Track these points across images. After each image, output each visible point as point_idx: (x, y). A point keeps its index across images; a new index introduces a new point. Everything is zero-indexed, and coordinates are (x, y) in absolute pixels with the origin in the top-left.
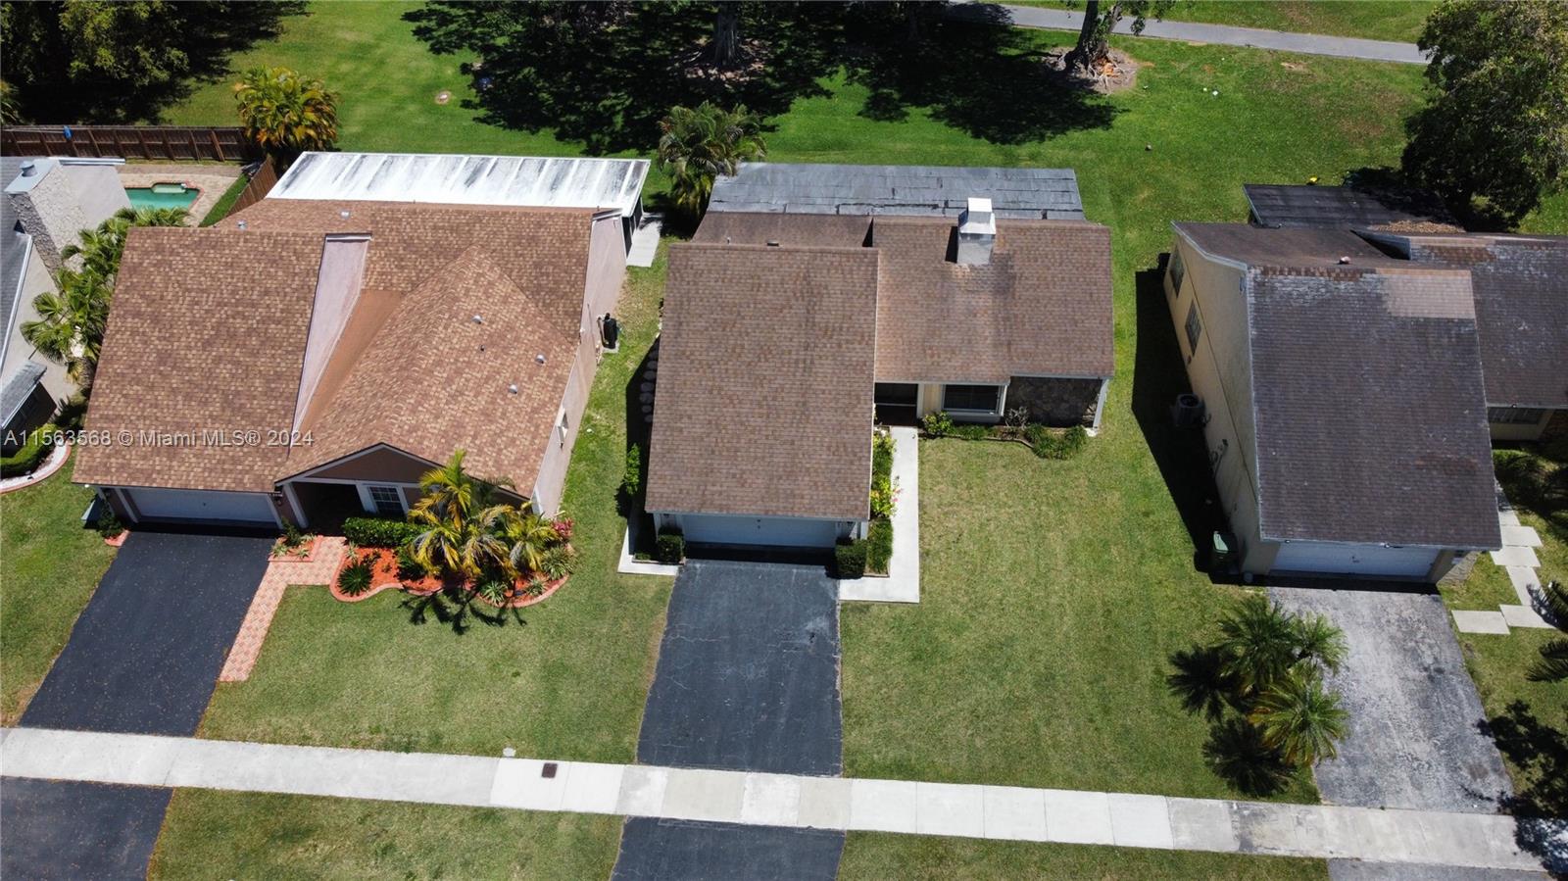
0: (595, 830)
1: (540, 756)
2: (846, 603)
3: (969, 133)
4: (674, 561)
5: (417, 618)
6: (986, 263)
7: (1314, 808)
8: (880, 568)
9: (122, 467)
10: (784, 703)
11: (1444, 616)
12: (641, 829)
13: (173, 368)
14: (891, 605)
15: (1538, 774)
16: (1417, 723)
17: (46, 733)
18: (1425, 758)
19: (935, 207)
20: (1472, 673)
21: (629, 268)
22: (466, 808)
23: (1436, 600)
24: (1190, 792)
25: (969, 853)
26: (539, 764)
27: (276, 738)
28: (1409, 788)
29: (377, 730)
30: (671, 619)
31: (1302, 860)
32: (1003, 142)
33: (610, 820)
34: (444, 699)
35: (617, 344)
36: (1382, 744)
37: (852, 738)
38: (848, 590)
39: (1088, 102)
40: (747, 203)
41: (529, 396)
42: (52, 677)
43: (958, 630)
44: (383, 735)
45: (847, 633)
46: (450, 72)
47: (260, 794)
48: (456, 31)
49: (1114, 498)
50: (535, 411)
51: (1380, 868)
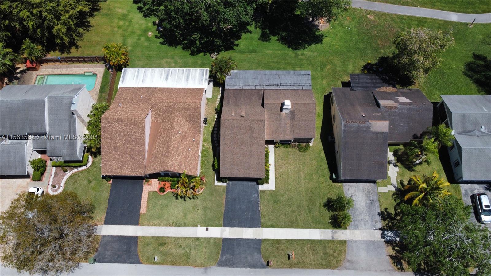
0: (217, 241)
1: (205, 226)
2: (261, 191)
3: (287, 47)
4: (226, 182)
5: (177, 198)
6: (289, 113)
7: (346, 230)
8: (267, 182)
9: (111, 172)
11: (376, 188)
13: (118, 150)
14: (269, 191)
15: (387, 222)
16: (367, 212)
17: (110, 226)
18: (367, 219)
19: (278, 85)
20: (379, 201)
21: (207, 98)
22: (193, 238)
23: (375, 185)
24: (324, 228)
25: (284, 242)
26: (205, 228)
27: (154, 225)
28: (363, 225)
29: (173, 223)
30: (226, 196)
31: (342, 241)
33: (220, 239)
34: (185, 215)
35: (207, 123)
36: (360, 217)
37: (263, 220)
39: (317, 34)
40: (234, 85)
41: (193, 150)
42: (107, 213)
43: (282, 195)
44: (175, 224)
45: (261, 197)
46: (150, 24)
47: (154, 237)
48: (149, 8)
50: (195, 154)
51: (356, 241)
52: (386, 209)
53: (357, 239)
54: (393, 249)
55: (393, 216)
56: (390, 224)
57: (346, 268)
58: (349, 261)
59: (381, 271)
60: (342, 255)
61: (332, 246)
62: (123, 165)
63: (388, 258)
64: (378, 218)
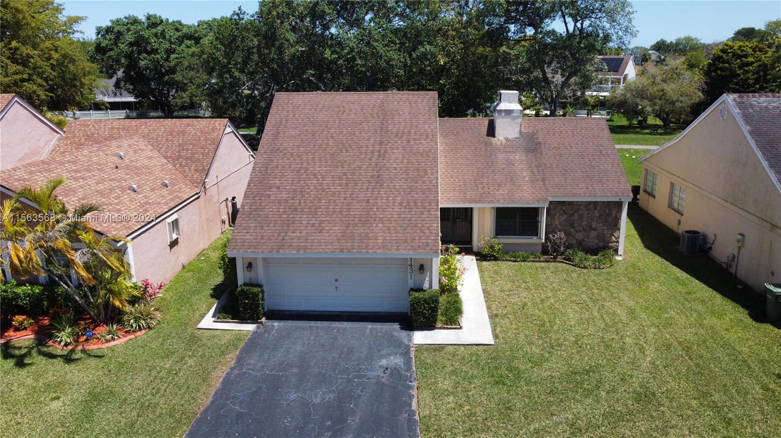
2: (420, 346)
6: (518, 136)
10: (353, 422)
30: (240, 360)
38: (420, 337)
41: (147, 197)
45: (422, 366)
49: (655, 286)
50: (148, 204)
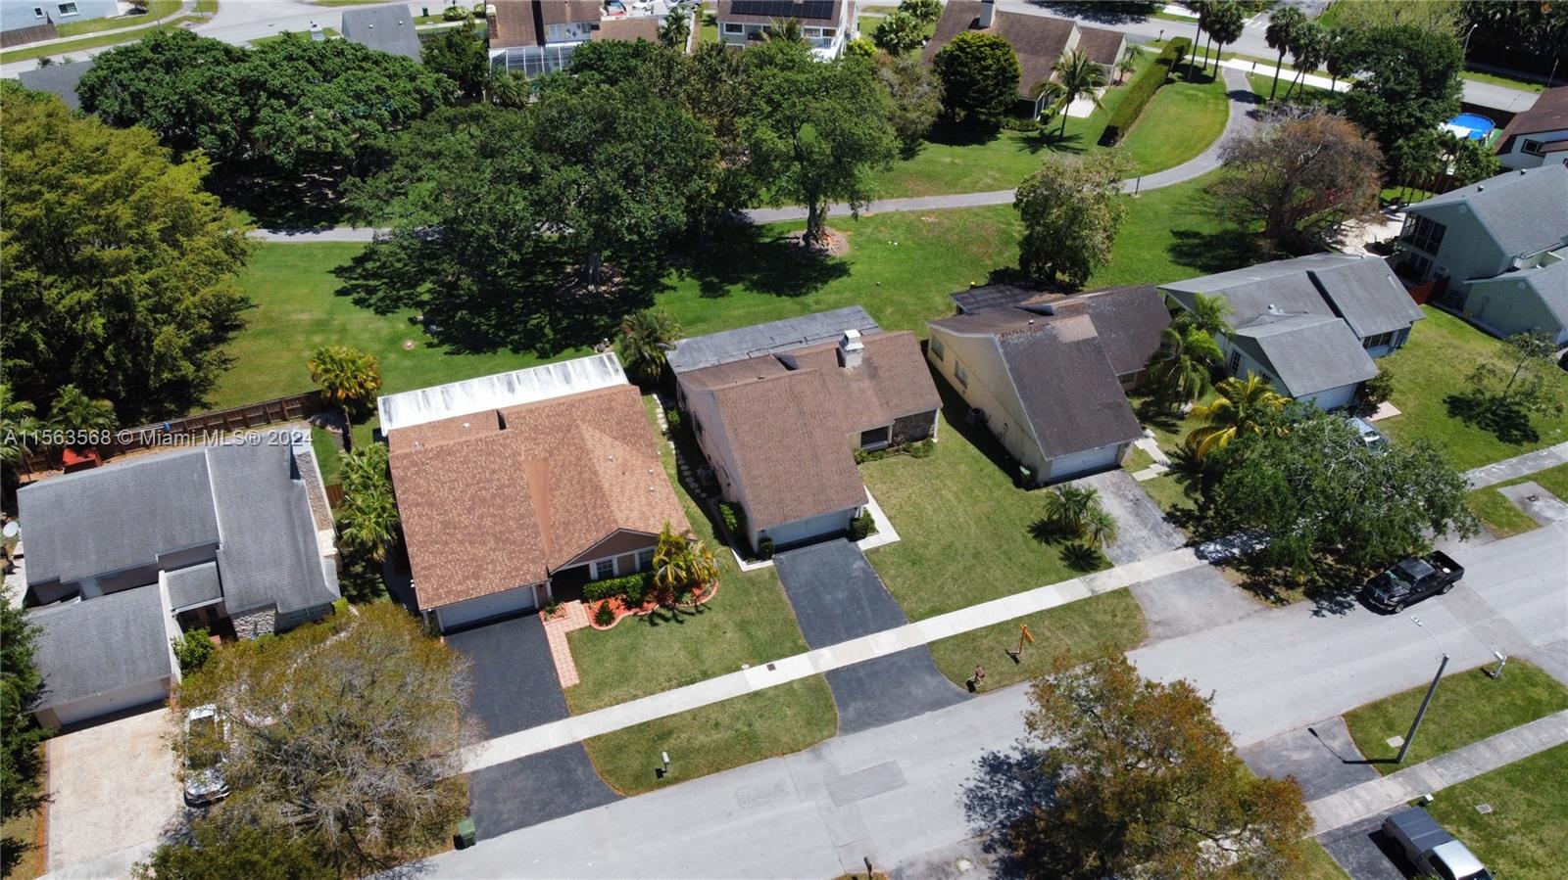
2: (866, 552)
3: (774, 295)
4: (769, 558)
6: (860, 363)
7: (1113, 569)
8: (872, 530)
9: (448, 593)
10: (865, 603)
11: (1129, 476)
12: (832, 674)
14: (888, 545)
15: (1192, 529)
16: (1138, 523)
18: (1146, 536)
20: (1150, 496)
22: (742, 696)
23: (1123, 471)
24: (1062, 579)
26: (764, 667)
27: (619, 701)
28: (1146, 549)
29: (670, 680)
30: (785, 584)
31: (1118, 590)
32: (797, 296)
33: (816, 676)
34: (696, 655)
36: (1129, 535)
37: (905, 606)
38: (864, 545)
40: (696, 363)
41: (660, 492)
43: (925, 546)
44: (675, 681)
46: (402, 326)
47: (631, 727)
48: (385, 296)
49: (962, 468)
51: (1149, 583)
52: (1174, 506)
53: (1149, 578)
54: (1238, 570)
55: (1197, 513)
56: (1201, 530)
57: (1160, 638)
58: (1157, 623)
59: (1241, 618)
60: (1135, 617)
61: (1101, 606)
62: (480, 566)
63: (1238, 590)
64: (1169, 527)
